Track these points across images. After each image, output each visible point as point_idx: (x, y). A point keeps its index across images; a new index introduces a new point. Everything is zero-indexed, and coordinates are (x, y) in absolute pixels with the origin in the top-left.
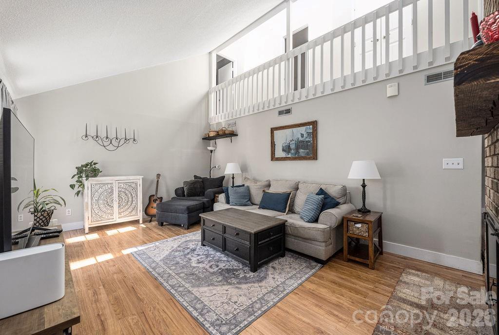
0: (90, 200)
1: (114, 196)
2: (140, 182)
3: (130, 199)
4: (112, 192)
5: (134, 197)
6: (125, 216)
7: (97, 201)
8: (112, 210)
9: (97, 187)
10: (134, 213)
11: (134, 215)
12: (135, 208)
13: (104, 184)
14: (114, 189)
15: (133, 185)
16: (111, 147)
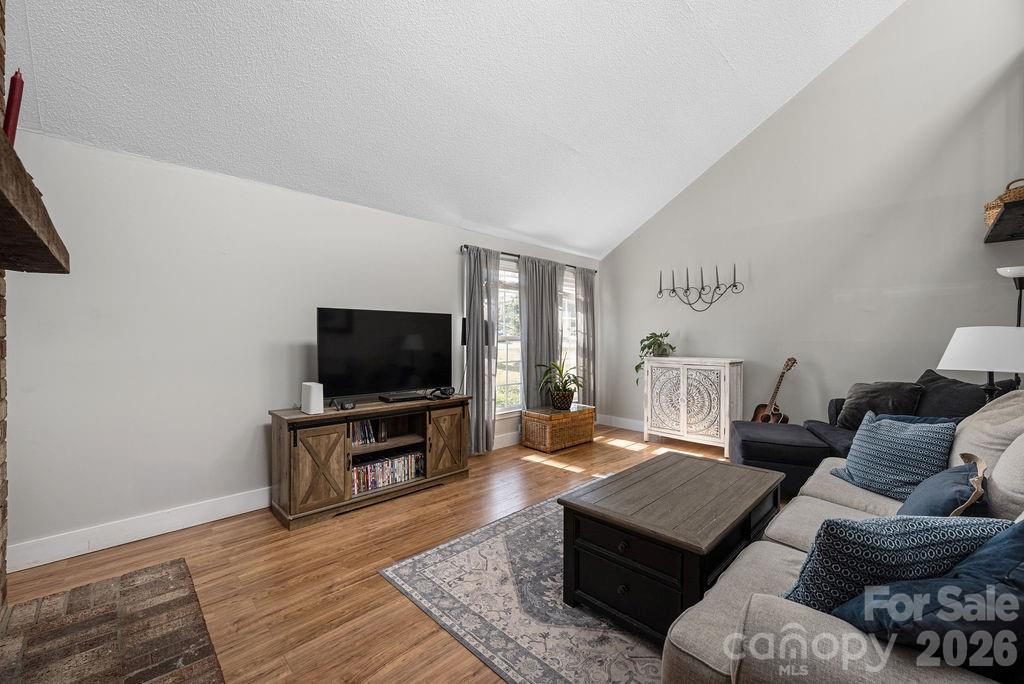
0: (649, 390)
1: (681, 389)
2: (726, 372)
3: (707, 403)
4: (678, 384)
5: (714, 401)
6: (696, 433)
7: (659, 394)
8: (678, 415)
9: (658, 372)
10: (712, 431)
11: (713, 436)
12: (716, 422)
13: (669, 369)
14: (681, 378)
15: (713, 377)
16: (699, 305)
